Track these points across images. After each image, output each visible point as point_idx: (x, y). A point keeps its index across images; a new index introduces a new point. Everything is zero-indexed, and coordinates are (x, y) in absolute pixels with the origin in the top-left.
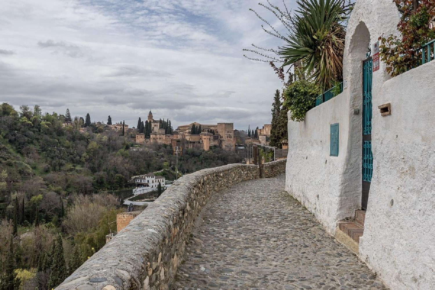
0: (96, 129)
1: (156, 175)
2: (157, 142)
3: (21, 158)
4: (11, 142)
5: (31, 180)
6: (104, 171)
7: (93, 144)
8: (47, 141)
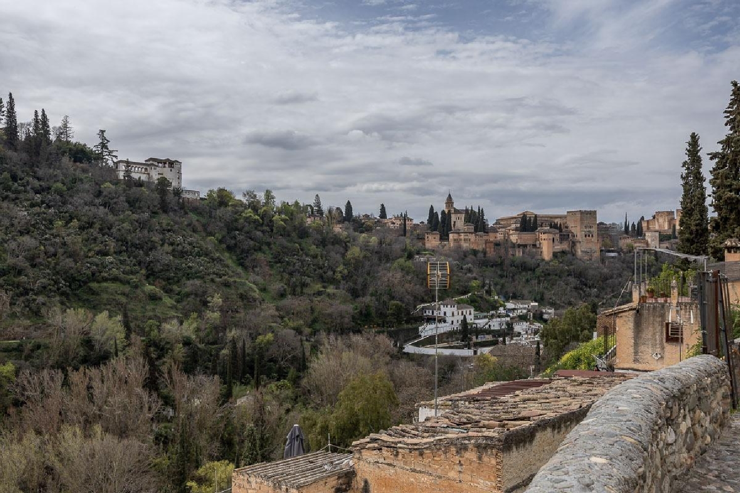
0: (361, 225)
1: (458, 303)
2: (460, 247)
3: (243, 274)
4: (229, 249)
5: (258, 310)
6: (372, 295)
7: (355, 251)
8: (284, 247)
